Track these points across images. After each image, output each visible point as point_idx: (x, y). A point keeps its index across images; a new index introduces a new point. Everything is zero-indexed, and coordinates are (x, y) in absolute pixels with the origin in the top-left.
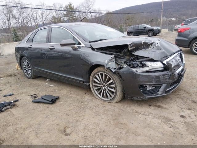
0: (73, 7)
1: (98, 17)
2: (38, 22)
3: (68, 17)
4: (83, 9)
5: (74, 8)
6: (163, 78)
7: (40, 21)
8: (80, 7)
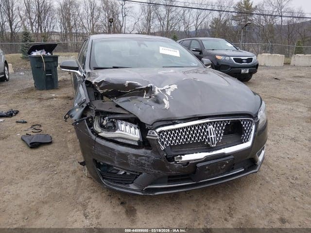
0: (252, 4)
1: (294, 25)
2: (189, 26)
3: (239, 20)
4: (268, 9)
5: (253, 6)
6: (135, 160)
7: (193, 24)
8: (265, 4)
